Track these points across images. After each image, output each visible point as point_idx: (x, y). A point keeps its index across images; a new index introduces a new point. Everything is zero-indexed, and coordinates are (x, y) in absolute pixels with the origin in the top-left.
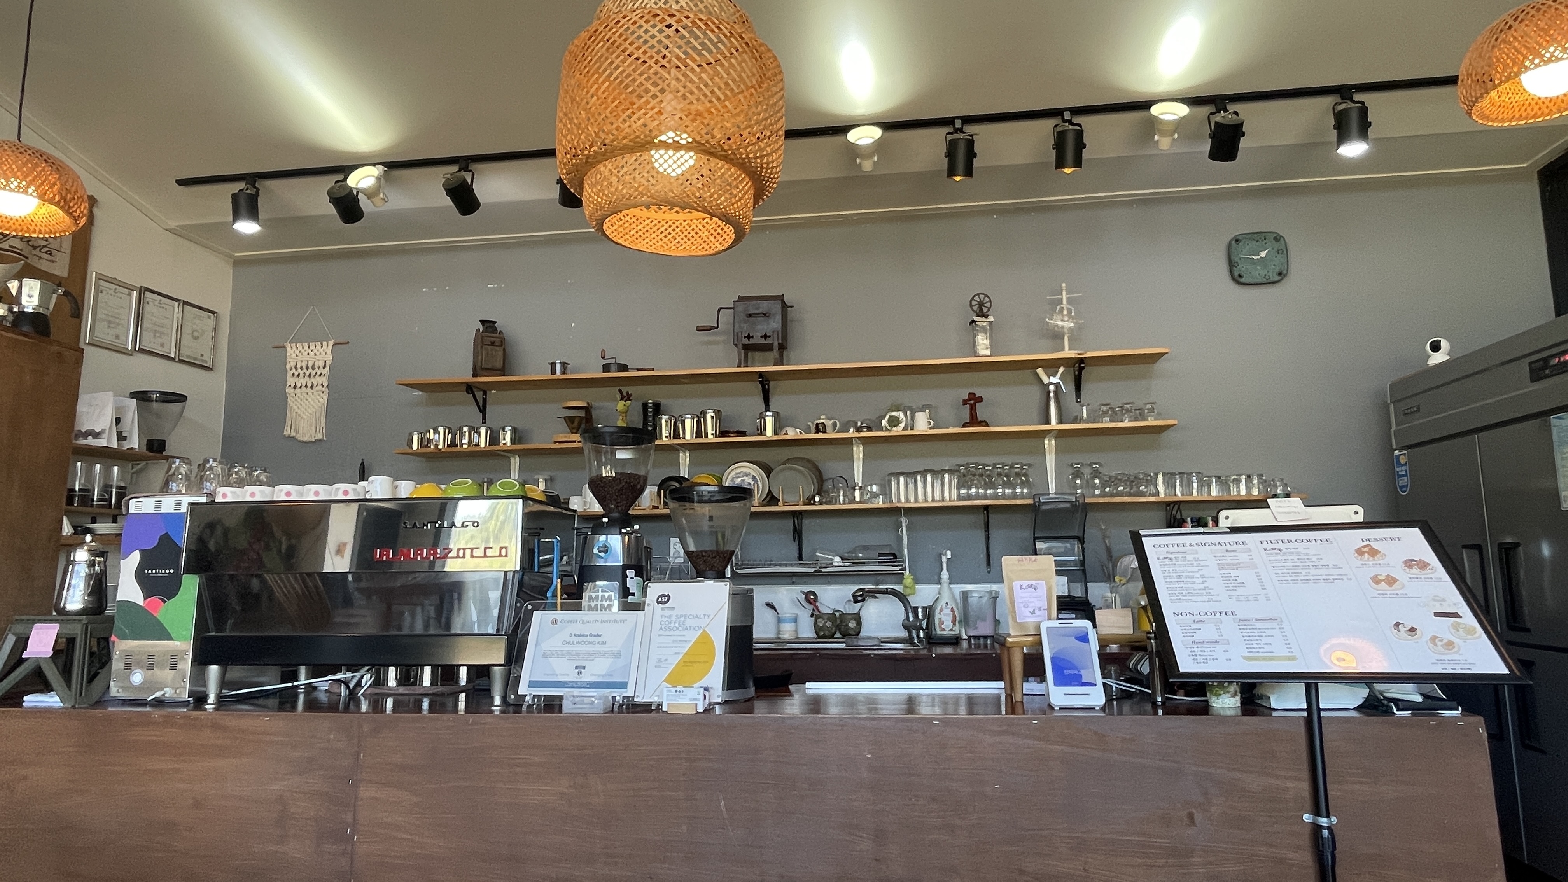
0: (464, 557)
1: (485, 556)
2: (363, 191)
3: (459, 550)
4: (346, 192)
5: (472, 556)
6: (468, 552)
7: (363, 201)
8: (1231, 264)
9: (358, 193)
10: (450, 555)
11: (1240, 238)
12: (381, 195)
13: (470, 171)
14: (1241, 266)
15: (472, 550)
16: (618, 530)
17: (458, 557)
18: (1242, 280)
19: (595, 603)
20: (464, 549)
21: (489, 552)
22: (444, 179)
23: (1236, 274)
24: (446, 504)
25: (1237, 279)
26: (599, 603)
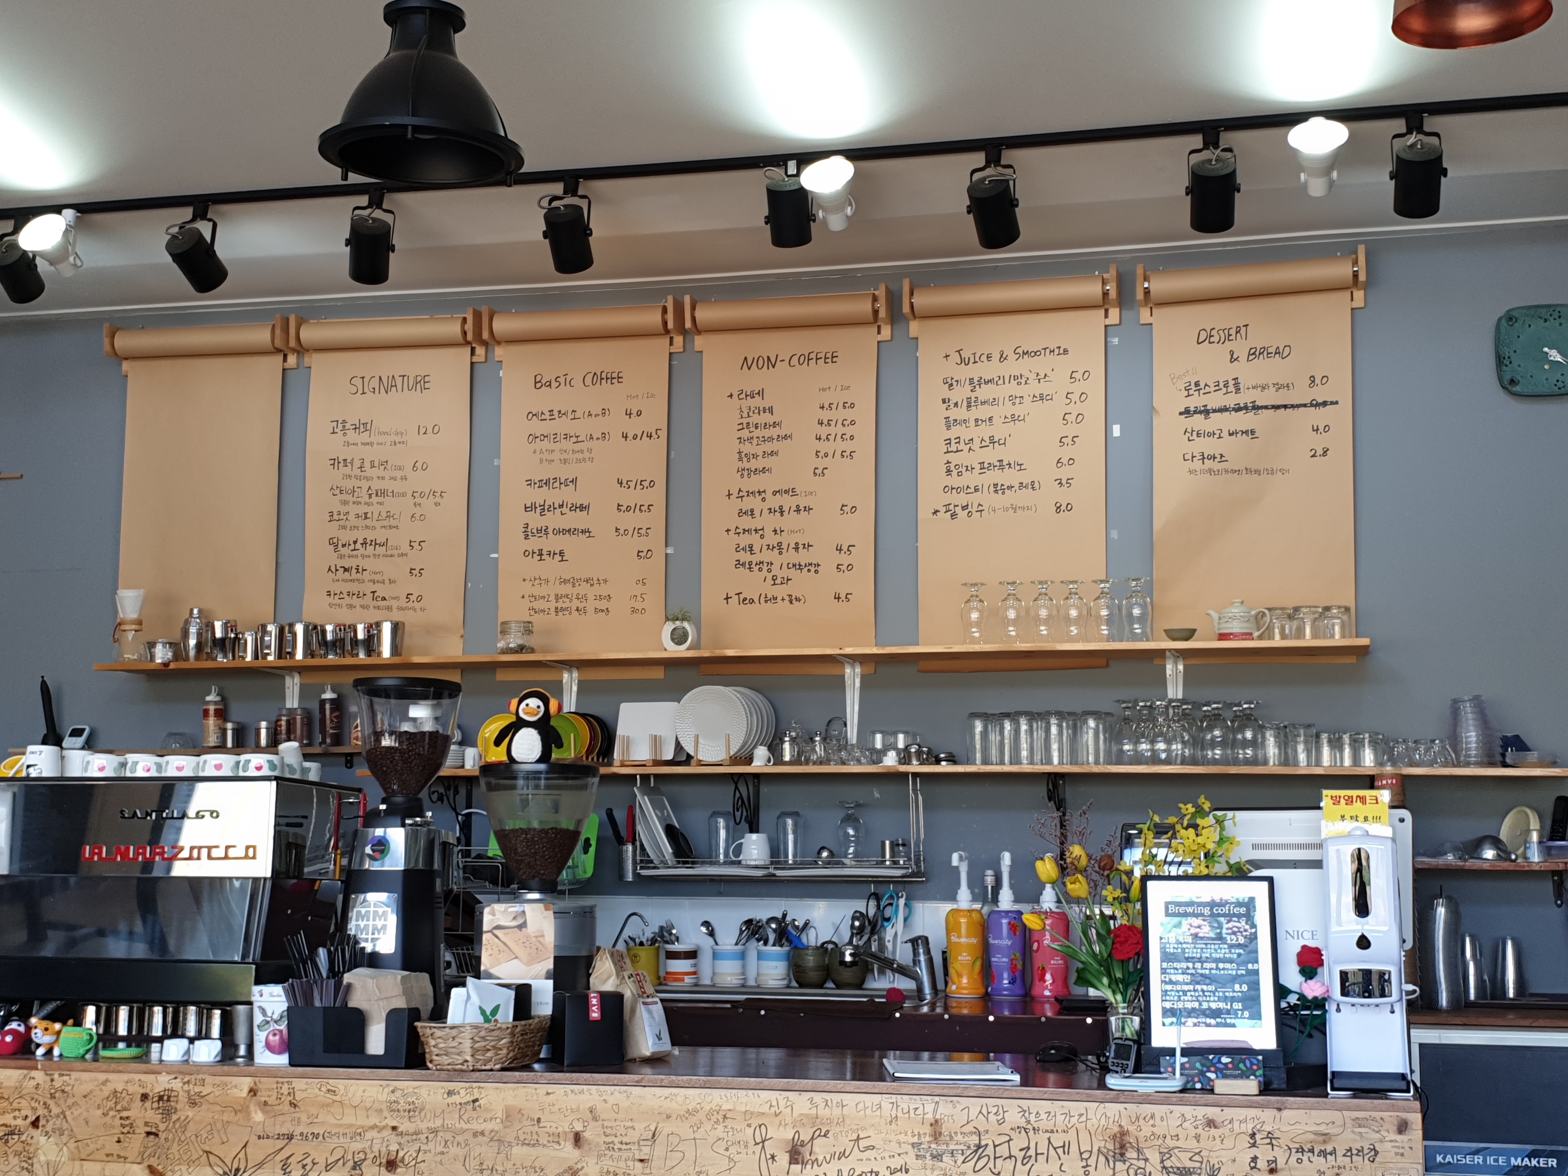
0: (199, 858)
1: (226, 857)
2: (43, 255)
3: (192, 848)
4: (15, 257)
5: (210, 857)
6: (204, 852)
7: (42, 266)
8: (1500, 360)
9: (34, 256)
10: (180, 856)
11: (1515, 314)
12: (71, 259)
13: (210, 220)
14: (1515, 364)
15: (210, 848)
16: (399, 822)
17: (190, 858)
18: (1517, 389)
19: (365, 922)
20: (200, 848)
21: (232, 853)
22: (169, 237)
23: (1507, 377)
24: (174, 785)
25: (1509, 385)
26: (371, 923)
